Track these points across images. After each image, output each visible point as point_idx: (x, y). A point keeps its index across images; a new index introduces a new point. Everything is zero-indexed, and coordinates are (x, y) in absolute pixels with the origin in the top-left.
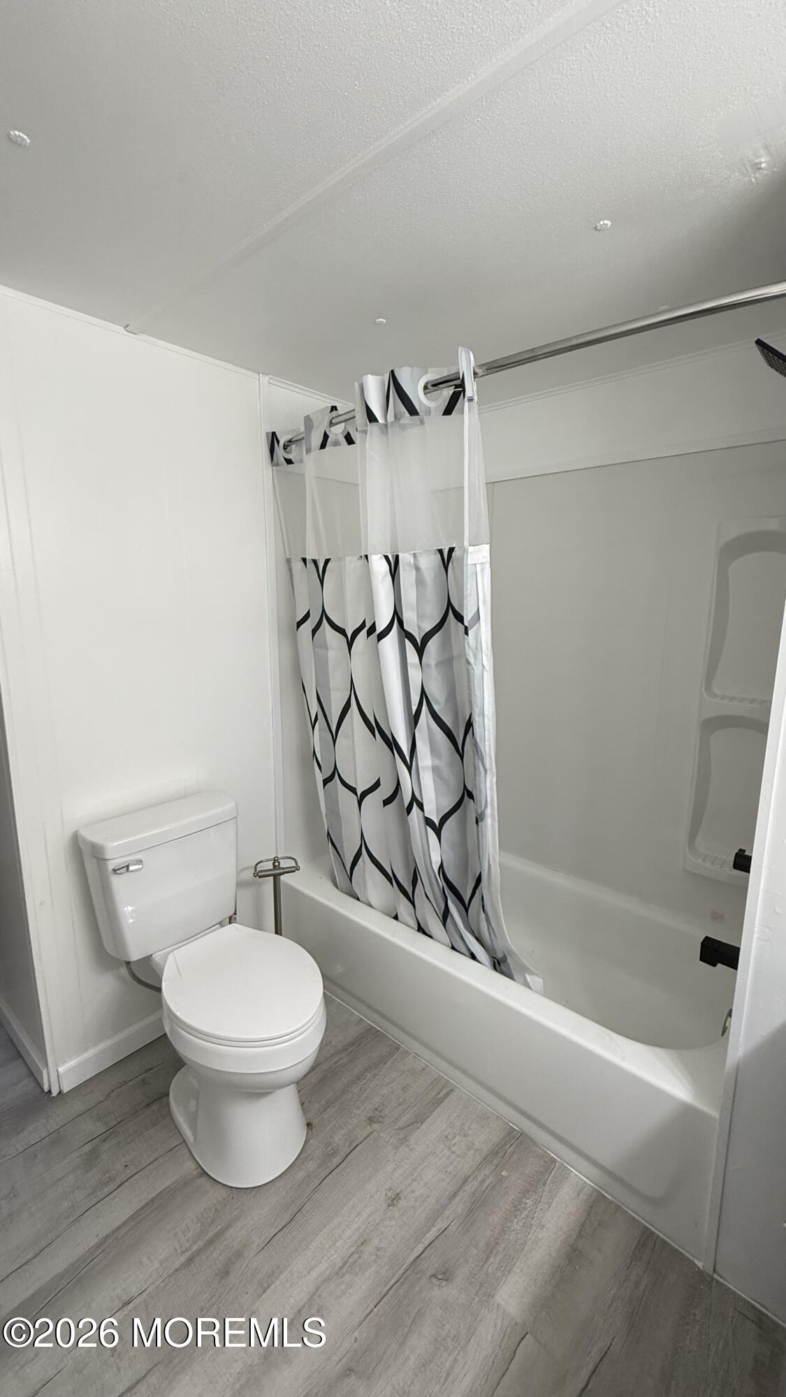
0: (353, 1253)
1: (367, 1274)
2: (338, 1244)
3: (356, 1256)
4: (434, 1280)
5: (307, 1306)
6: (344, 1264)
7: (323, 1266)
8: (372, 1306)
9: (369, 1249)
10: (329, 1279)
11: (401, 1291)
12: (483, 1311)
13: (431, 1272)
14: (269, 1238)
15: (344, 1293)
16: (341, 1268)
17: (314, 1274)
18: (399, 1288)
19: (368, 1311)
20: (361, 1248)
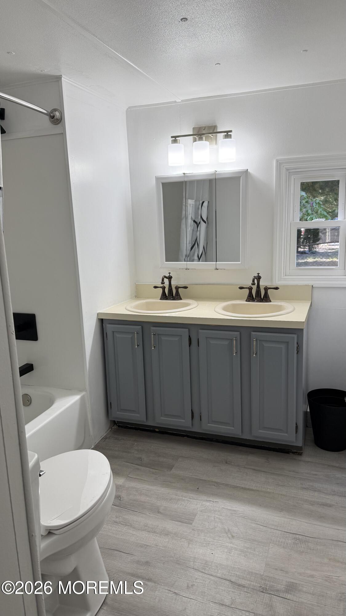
0: (121, 524)
1: (127, 517)
2: (120, 530)
3: (122, 523)
4: (121, 500)
5: (146, 530)
6: (127, 525)
7: (131, 532)
8: (137, 513)
9: (117, 520)
10: (134, 528)
11: (129, 507)
12: (126, 486)
13: (119, 501)
14: (127, 554)
15: (137, 522)
16: (128, 526)
17: (134, 533)
18: (128, 508)
19: (139, 513)
20: (118, 522)
